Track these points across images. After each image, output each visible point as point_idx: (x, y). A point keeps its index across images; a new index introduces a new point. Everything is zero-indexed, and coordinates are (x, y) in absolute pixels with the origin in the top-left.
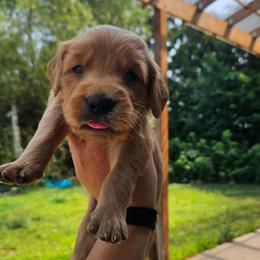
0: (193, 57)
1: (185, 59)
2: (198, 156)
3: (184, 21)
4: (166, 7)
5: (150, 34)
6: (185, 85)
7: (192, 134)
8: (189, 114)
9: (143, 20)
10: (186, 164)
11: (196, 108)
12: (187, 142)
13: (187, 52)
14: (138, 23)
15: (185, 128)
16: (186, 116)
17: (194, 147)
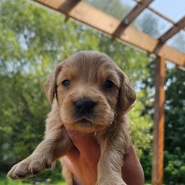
0: (180, 92)
1: (174, 93)
2: (182, 165)
3: (177, 65)
4: (164, 55)
5: (148, 75)
6: (173, 112)
7: (178, 149)
8: (176, 134)
9: (144, 65)
10: (173, 170)
11: (181, 129)
12: (174, 154)
13: (175, 88)
14: (140, 67)
15: (172, 144)
16: (173, 135)
17: (180, 159)
